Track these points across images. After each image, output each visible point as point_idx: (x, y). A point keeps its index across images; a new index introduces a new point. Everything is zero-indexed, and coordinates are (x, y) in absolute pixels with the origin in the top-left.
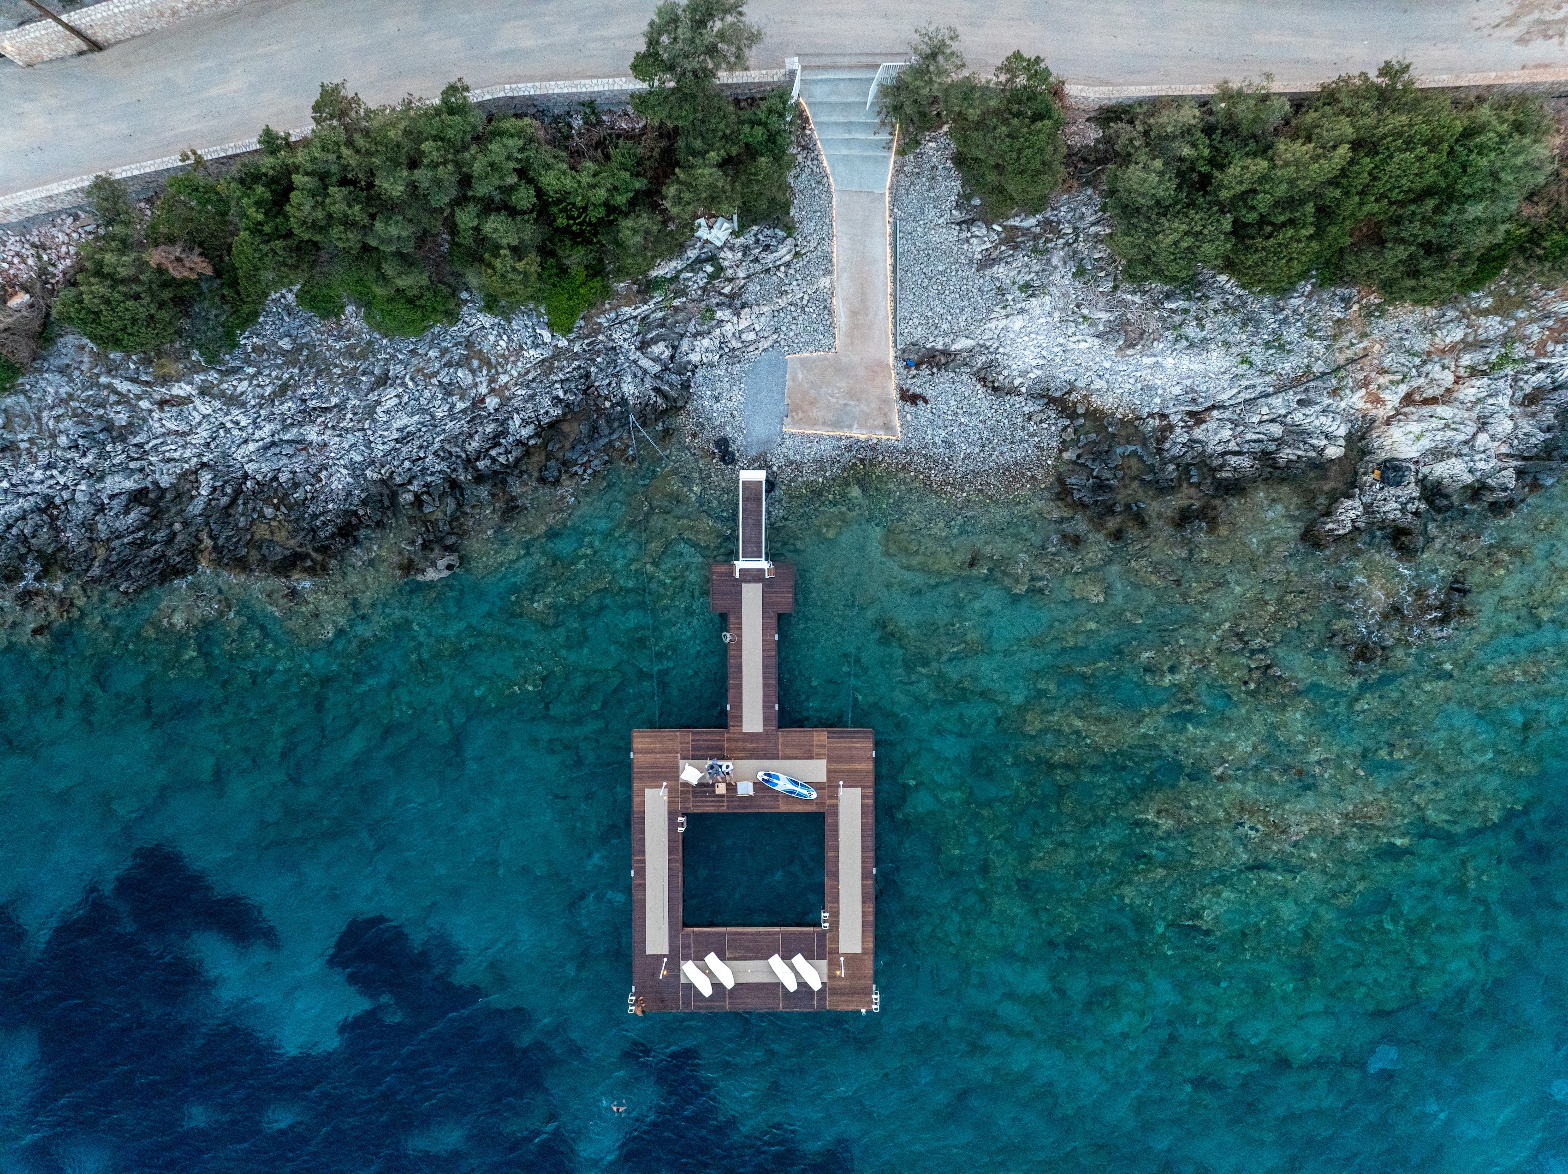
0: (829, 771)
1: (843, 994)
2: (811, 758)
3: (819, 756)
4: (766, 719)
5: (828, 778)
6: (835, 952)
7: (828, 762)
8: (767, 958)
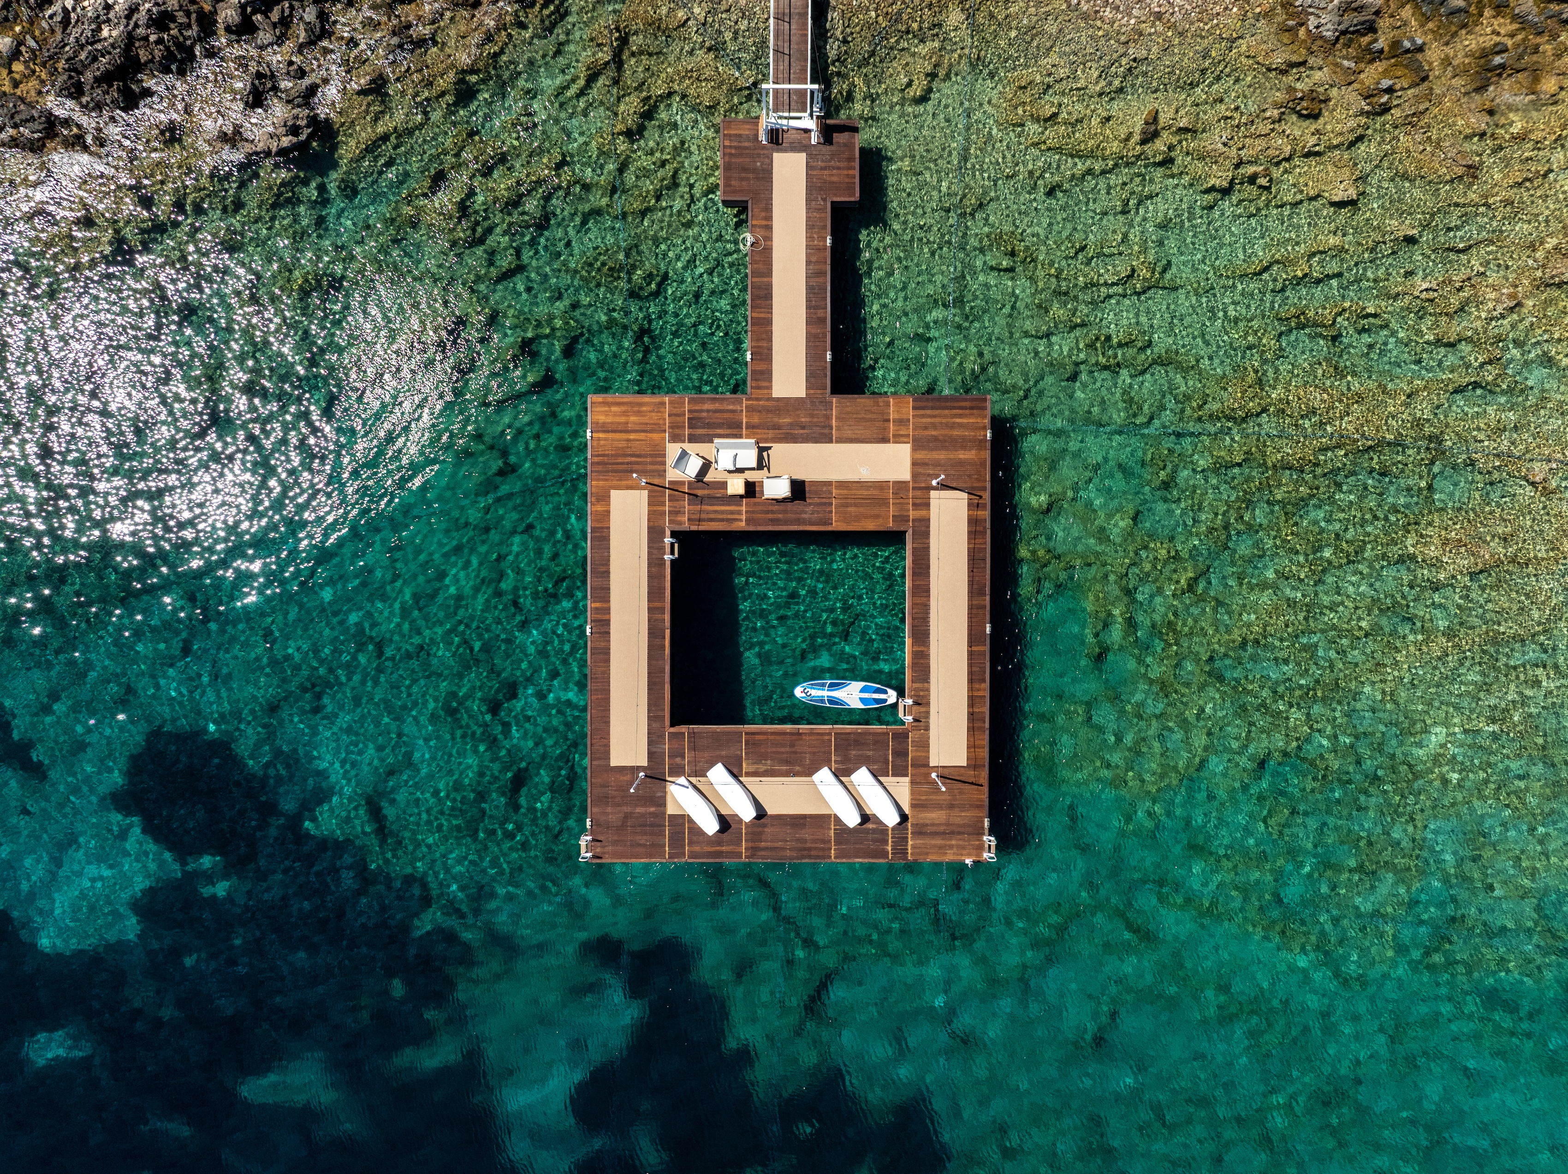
0: (915, 464)
1: (934, 834)
2: (884, 440)
3: (898, 439)
4: (812, 376)
5: (915, 475)
6: (923, 764)
7: (914, 449)
8: (810, 772)
